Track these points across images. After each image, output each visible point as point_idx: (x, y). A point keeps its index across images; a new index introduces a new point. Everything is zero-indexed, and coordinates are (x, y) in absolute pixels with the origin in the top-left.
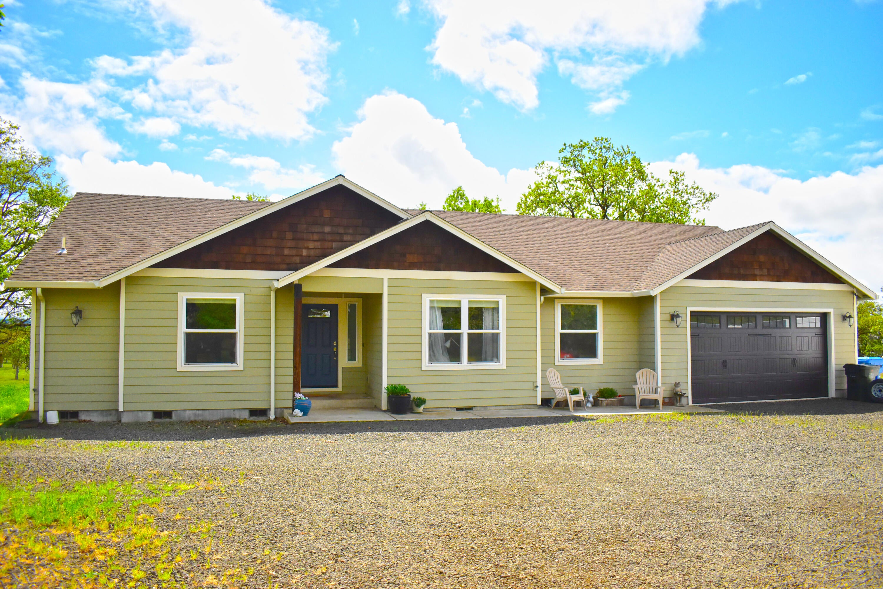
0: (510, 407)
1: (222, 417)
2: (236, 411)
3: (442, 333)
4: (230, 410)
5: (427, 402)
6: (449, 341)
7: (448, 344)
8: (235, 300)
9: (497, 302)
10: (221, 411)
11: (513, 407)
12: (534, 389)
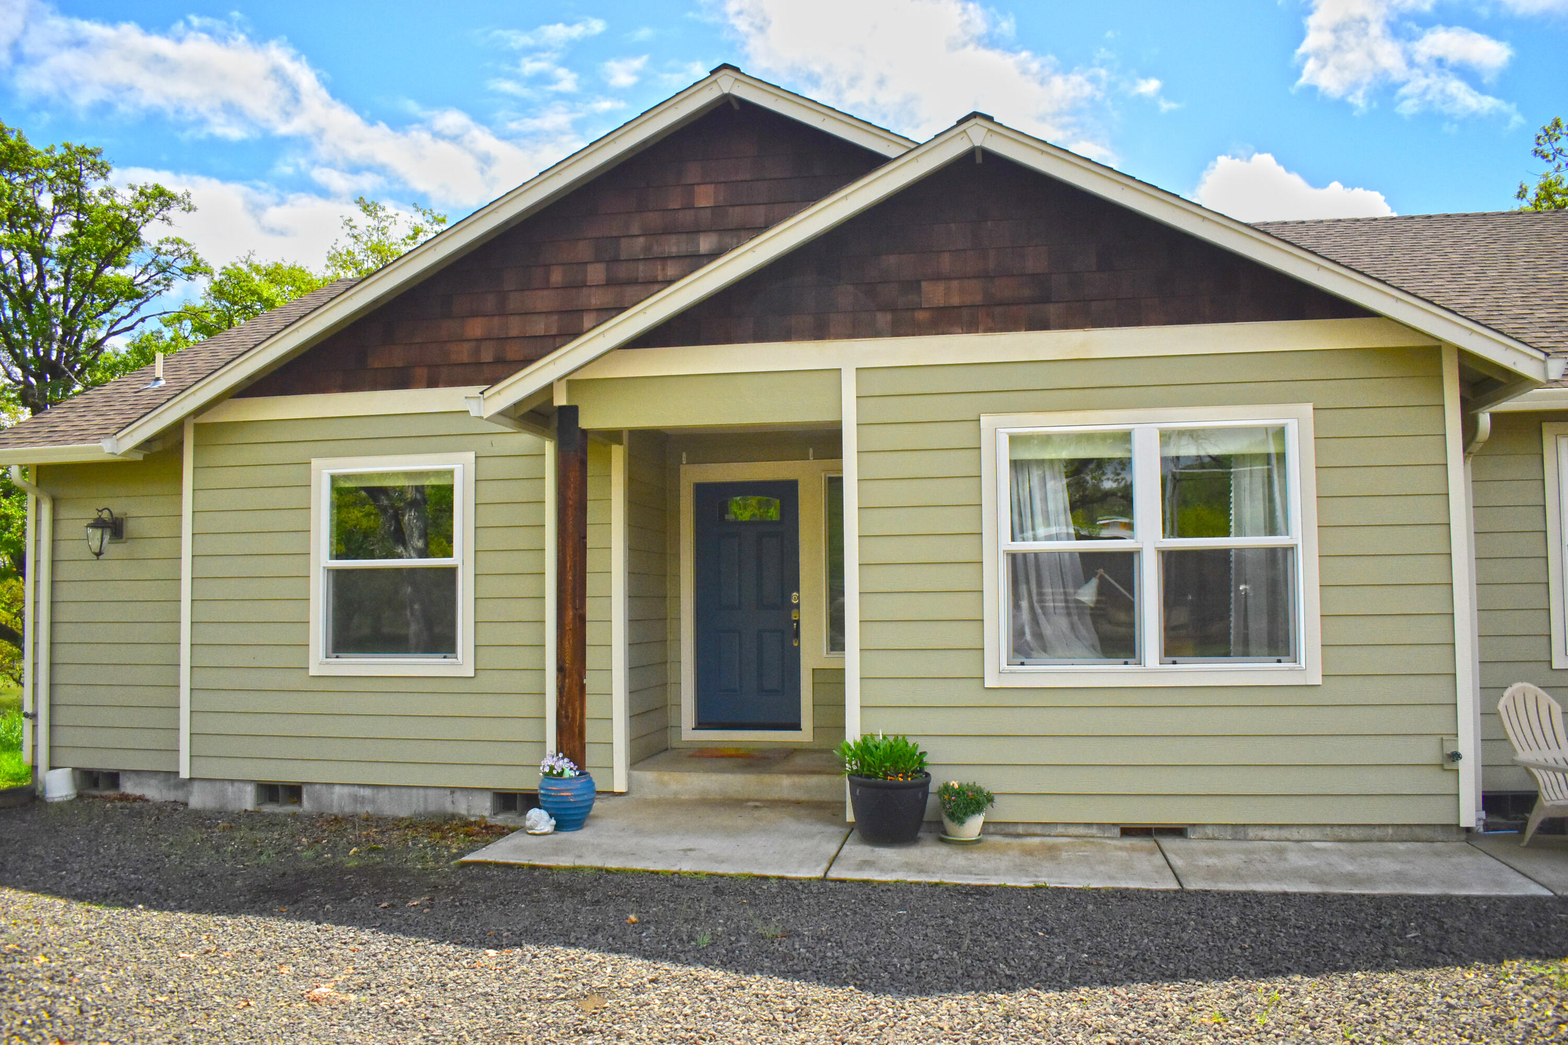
0: (1343, 833)
1: (421, 809)
2: (458, 794)
3: (1071, 554)
4: (442, 792)
5: (997, 798)
6: (1094, 582)
7: (1088, 595)
8: (451, 473)
9: (1280, 433)
10: (421, 791)
11: (1354, 833)
12: (1446, 767)
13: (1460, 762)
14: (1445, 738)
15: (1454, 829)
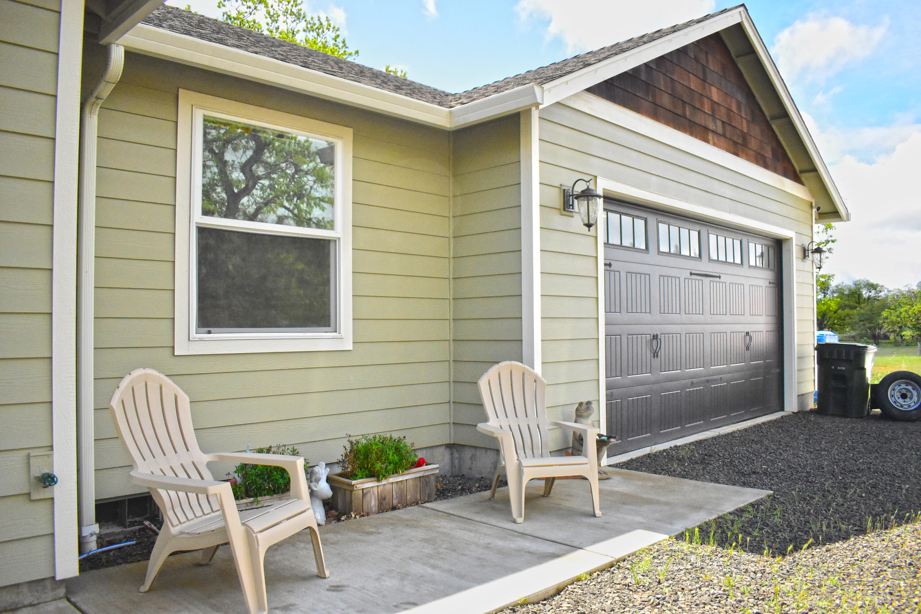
12: (34, 497)
13: (56, 488)
14: (33, 453)
15: (48, 583)
